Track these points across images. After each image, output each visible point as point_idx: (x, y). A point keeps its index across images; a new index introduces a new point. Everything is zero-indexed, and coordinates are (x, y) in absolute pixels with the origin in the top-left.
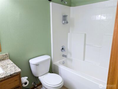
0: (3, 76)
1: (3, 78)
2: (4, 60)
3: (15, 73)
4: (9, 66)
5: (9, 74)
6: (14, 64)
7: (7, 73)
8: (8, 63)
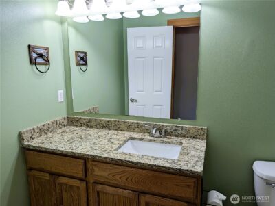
0: (168, 165)
1: (166, 168)
2: (197, 138)
3: (187, 170)
4: (193, 153)
5: (178, 167)
6: (203, 153)
7: (180, 163)
8: (196, 147)
